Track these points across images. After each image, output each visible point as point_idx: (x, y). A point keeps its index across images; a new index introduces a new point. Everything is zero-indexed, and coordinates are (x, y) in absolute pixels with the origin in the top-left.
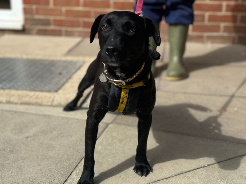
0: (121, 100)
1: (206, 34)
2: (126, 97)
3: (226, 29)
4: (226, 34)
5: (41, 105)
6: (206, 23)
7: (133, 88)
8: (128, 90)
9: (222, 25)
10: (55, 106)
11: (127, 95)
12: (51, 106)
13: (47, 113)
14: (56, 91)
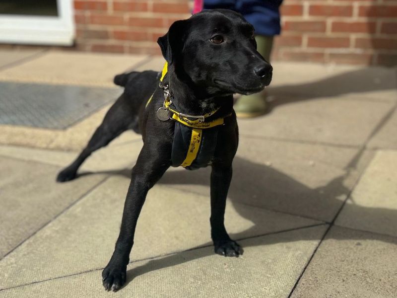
0: (190, 147)
1: (328, 51)
2: (199, 141)
3: (360, 43)
4: (359, 51)
5: (33, 147)
6: (329, 34)
7: (208, 127)
8: (201, 130)
9: (353, 37)
10: (53, 150)
11: (200, 139)
12: (47, 149)
13: (36, 158)
14: (64, 128)
